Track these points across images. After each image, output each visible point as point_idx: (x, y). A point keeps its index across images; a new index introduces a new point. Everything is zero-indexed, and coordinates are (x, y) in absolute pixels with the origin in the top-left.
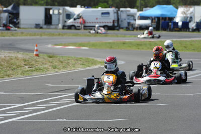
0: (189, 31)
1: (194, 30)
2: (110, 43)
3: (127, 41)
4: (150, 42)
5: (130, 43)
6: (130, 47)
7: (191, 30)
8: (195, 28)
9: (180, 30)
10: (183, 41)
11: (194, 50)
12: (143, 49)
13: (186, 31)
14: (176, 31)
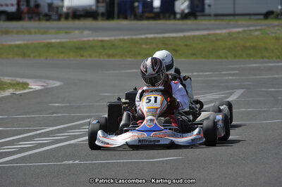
0: (175, 18)
1: (185, 16)
2: (18, 46)
3: (53, 41)
4: (102, 41)
5: (61, 45)
6: (62, 53)
7: (178, 16)
8: (186, 11)
9: (157, 16)
10: (168, 38)
11: (194, 54)
12: (90, 56)
13: (169, 19)
14: (148, 18)
